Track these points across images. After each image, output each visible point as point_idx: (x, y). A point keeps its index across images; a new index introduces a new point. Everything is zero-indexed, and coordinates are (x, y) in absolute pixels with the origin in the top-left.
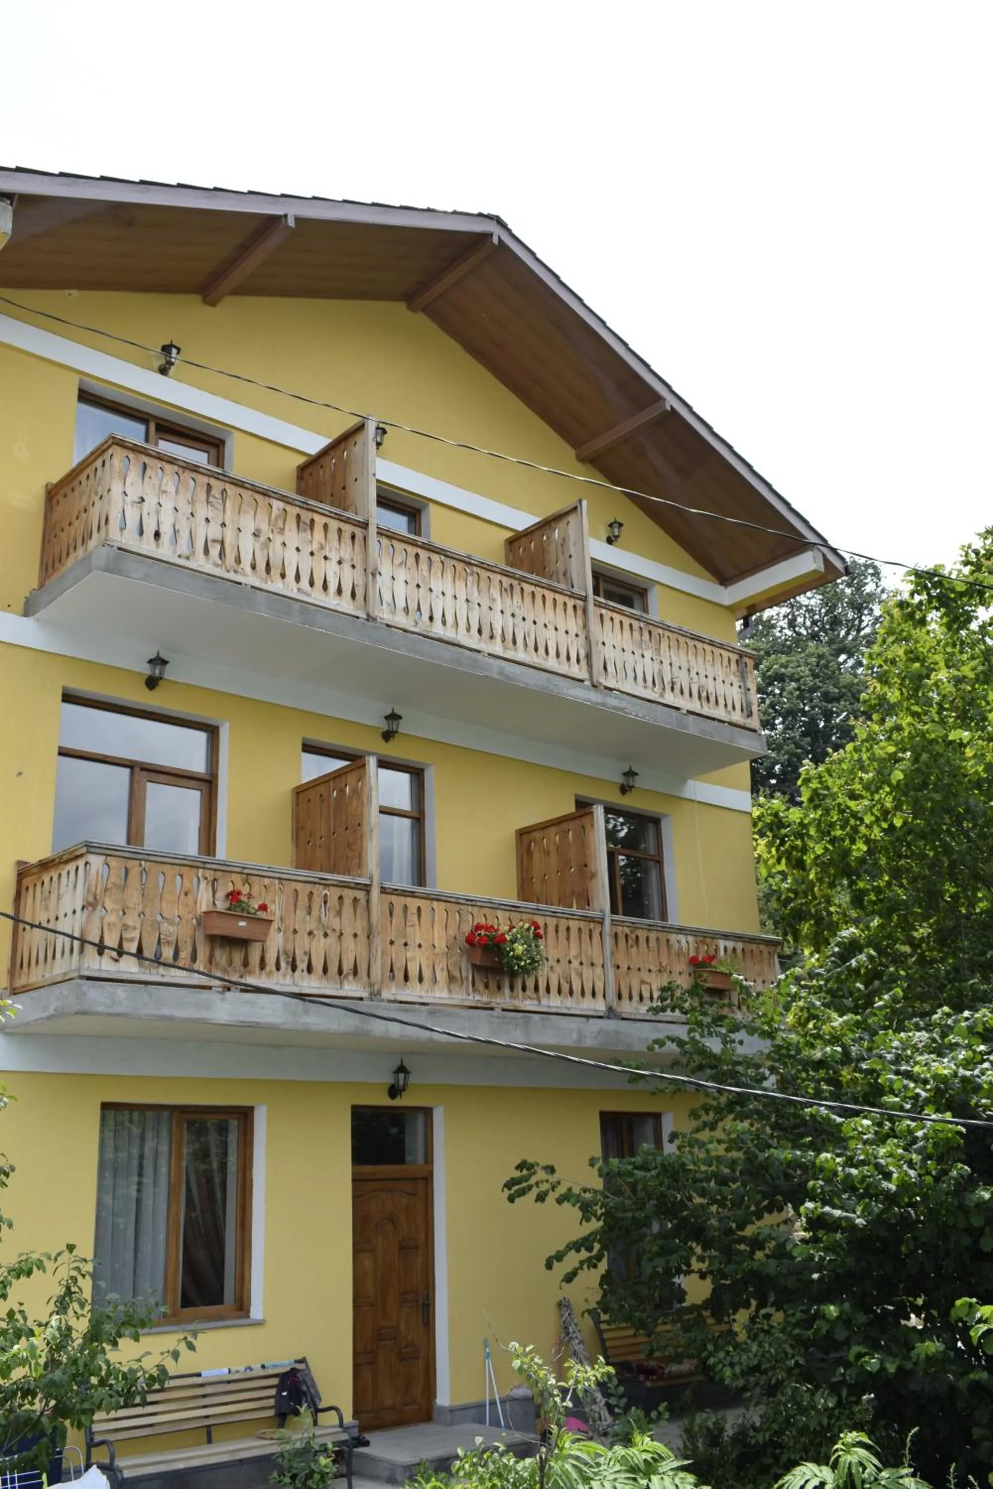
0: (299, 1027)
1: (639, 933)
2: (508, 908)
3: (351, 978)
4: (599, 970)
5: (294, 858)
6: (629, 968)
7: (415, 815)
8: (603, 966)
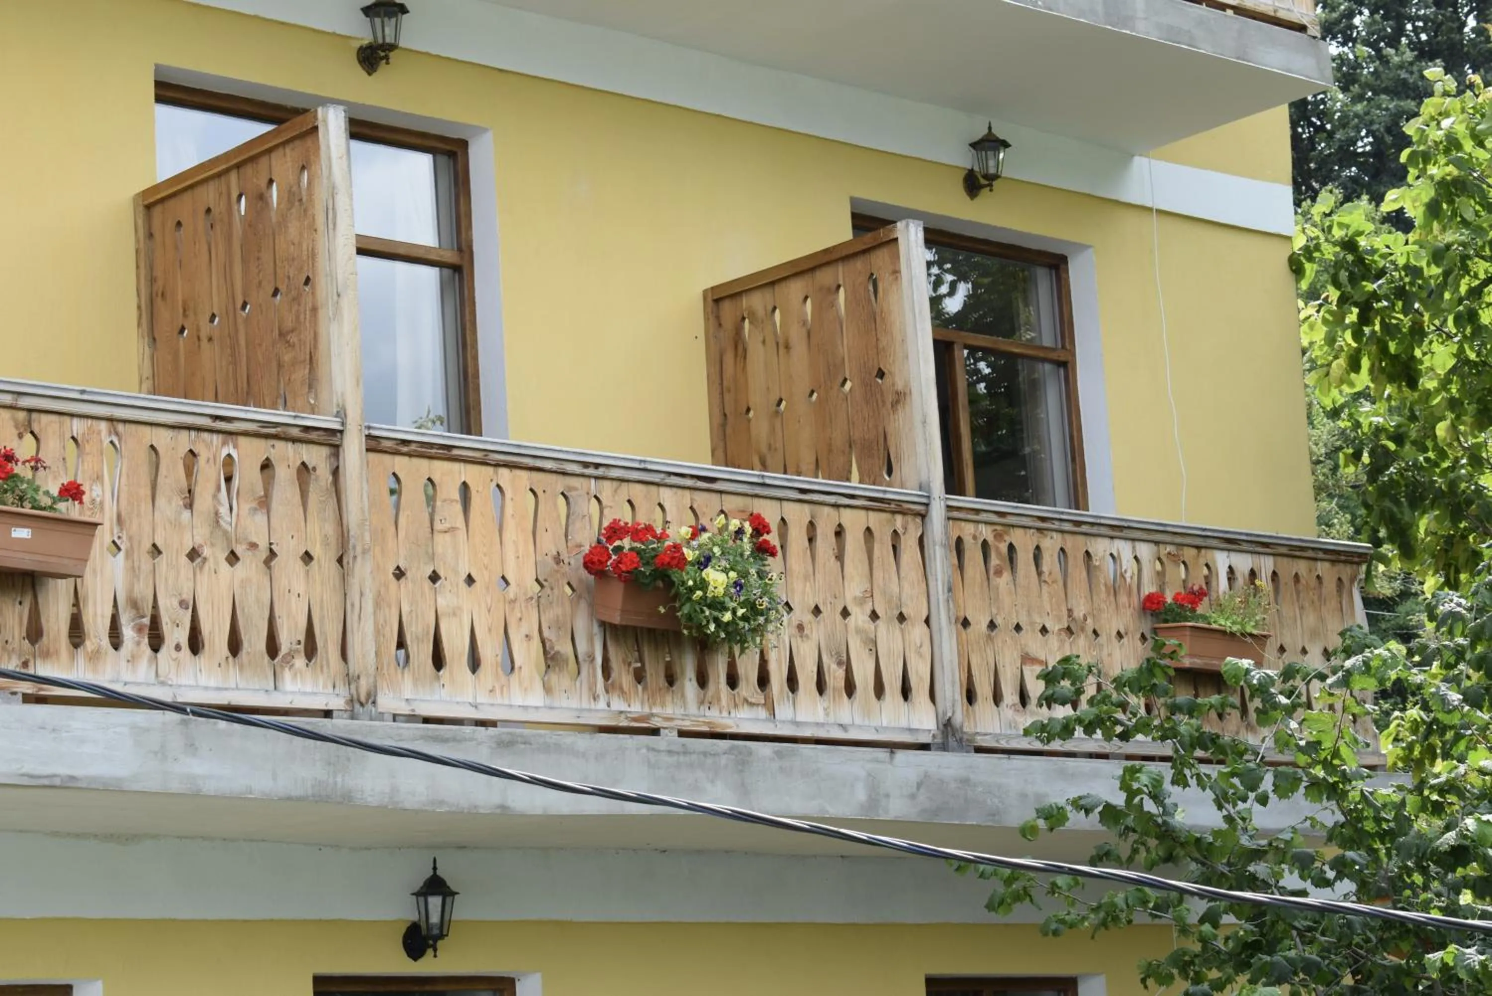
0: (175, 786)
1: (1017, 537)
2: (689, 482)
3: (300, 661)
4: (918, 632)
5: (147, 372)
6: (992, 625)
7: (450, 256)
8: (927, 621)
